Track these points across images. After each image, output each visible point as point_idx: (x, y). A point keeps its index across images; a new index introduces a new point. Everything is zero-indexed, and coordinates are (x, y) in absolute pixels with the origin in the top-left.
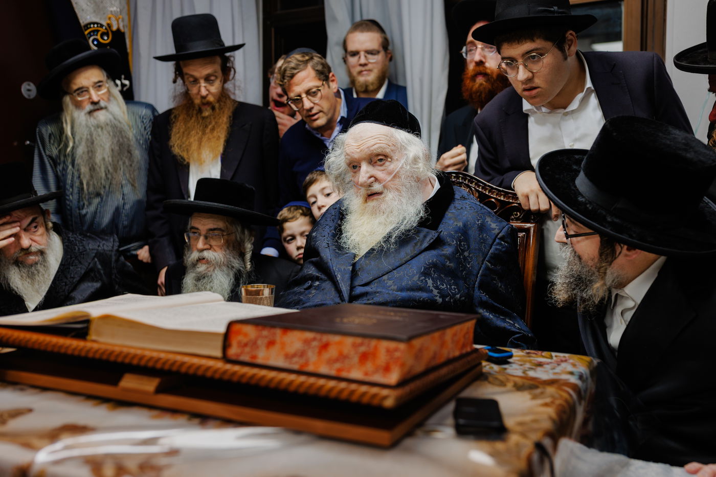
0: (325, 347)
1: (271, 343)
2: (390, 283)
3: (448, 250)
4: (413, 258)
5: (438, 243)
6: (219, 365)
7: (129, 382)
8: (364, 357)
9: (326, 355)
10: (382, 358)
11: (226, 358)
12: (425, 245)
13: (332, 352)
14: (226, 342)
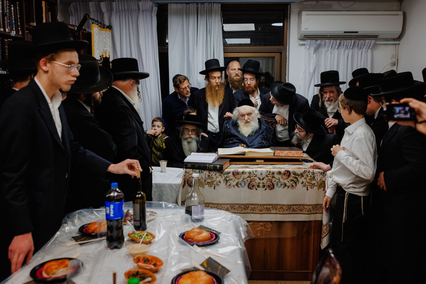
0: (291, 152)
1: (282, 153)
2: (256, 142)
3: (264, 134)
4: (258, 136)
5: (263, 132)
6: (274, 157)
7: (257, 161)
8: (297, 153)
9: (291, 154)
10: (299, 153)
11: (274, 156)
12: (260, 133)
13: (292, 153)
14: (274, 153)
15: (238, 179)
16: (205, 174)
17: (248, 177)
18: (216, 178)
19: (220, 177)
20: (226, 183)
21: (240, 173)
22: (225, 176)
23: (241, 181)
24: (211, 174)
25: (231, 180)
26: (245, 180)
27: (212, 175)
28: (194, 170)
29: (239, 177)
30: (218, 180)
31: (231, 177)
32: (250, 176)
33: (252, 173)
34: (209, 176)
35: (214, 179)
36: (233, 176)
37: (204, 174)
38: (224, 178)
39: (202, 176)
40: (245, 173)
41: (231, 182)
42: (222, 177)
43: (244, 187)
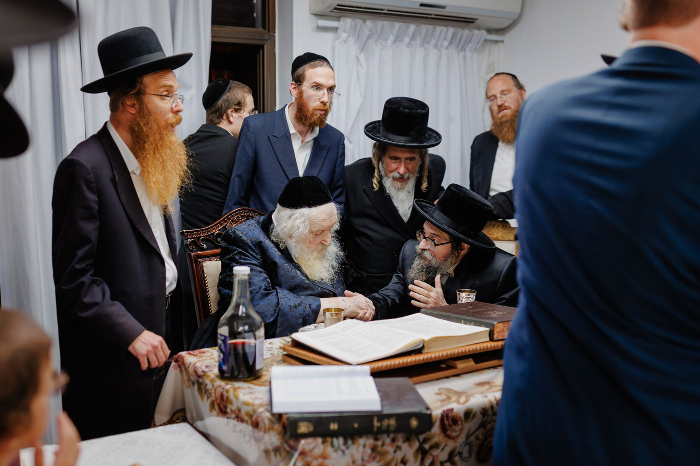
11: (491, 340)
14: (491, 334)
15: (454, 439)
16: (364, 446)
17: (479, 427)
18: (395, 452)
19: (405, 446)
20: (423, 460)
21: (460, 418)
22: (421, 437)
23: (461, 445)
24: (379, 443)
25: (436, 446)
26: (472, 439)
27: (383, 445)
28: (329, 439)
29: (458, 433)
30: (399, 455)
31: (436, 439)
32: (486, 421)
33: (490, 412)
34: (374, 449)
35: (389, 457)
36: (442, 434)
37: (361, 448)
38: (416, 445)
39: (352, 456)
40: (472, 415)
41: (435, 453)
42: (410, 446)
43: (467, 461)
